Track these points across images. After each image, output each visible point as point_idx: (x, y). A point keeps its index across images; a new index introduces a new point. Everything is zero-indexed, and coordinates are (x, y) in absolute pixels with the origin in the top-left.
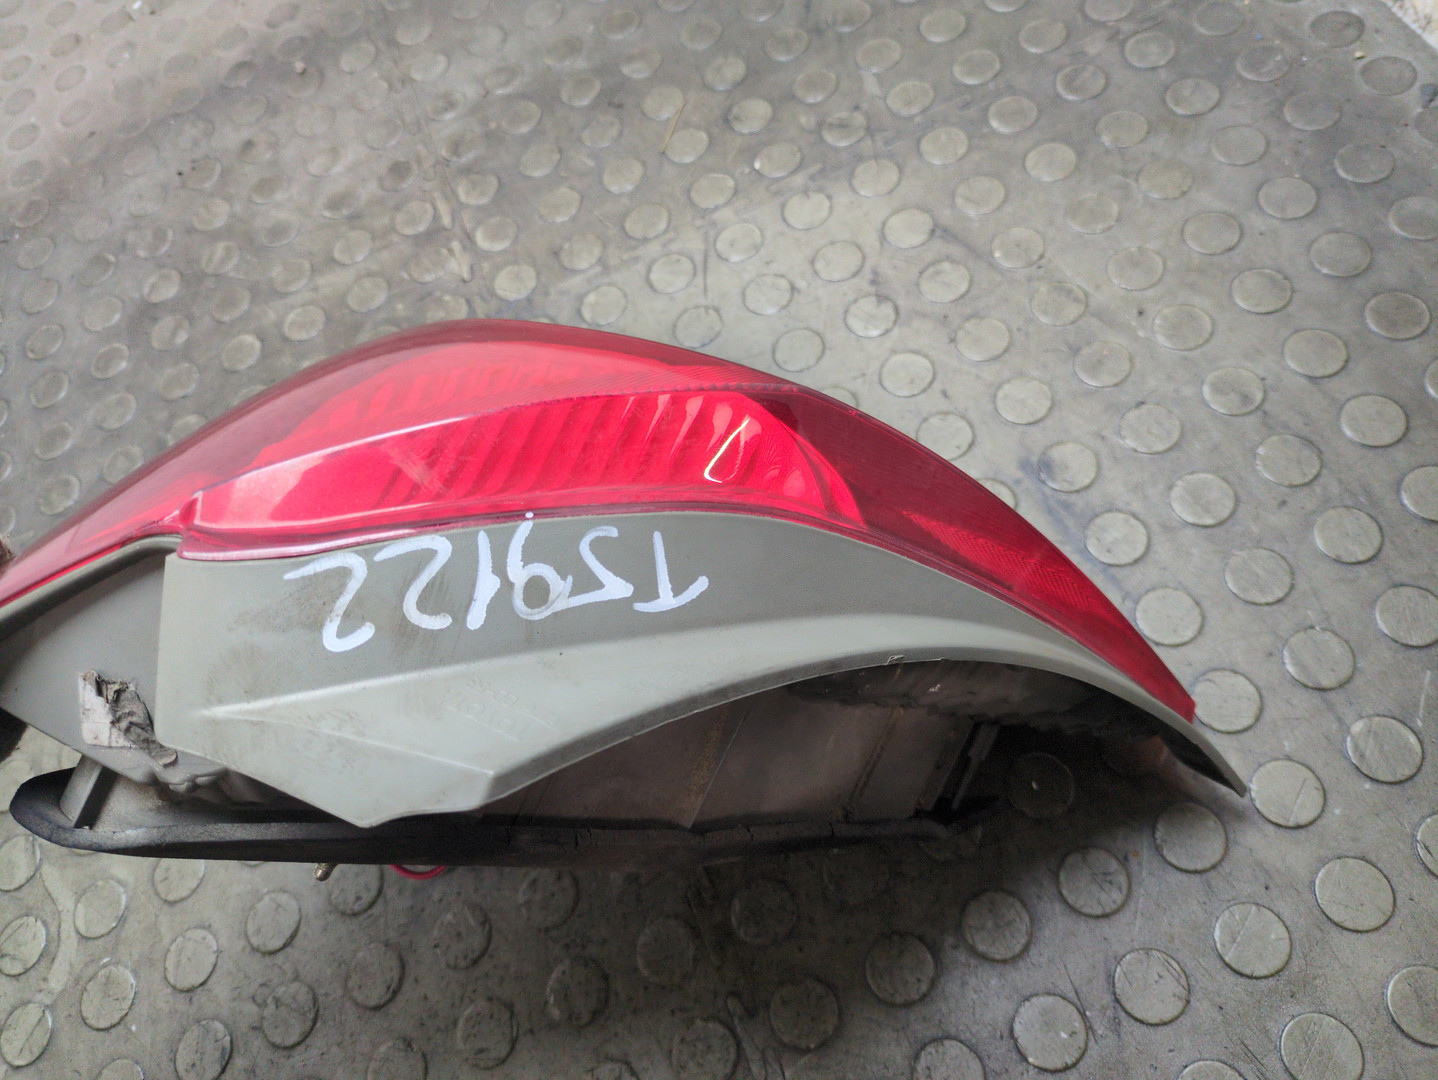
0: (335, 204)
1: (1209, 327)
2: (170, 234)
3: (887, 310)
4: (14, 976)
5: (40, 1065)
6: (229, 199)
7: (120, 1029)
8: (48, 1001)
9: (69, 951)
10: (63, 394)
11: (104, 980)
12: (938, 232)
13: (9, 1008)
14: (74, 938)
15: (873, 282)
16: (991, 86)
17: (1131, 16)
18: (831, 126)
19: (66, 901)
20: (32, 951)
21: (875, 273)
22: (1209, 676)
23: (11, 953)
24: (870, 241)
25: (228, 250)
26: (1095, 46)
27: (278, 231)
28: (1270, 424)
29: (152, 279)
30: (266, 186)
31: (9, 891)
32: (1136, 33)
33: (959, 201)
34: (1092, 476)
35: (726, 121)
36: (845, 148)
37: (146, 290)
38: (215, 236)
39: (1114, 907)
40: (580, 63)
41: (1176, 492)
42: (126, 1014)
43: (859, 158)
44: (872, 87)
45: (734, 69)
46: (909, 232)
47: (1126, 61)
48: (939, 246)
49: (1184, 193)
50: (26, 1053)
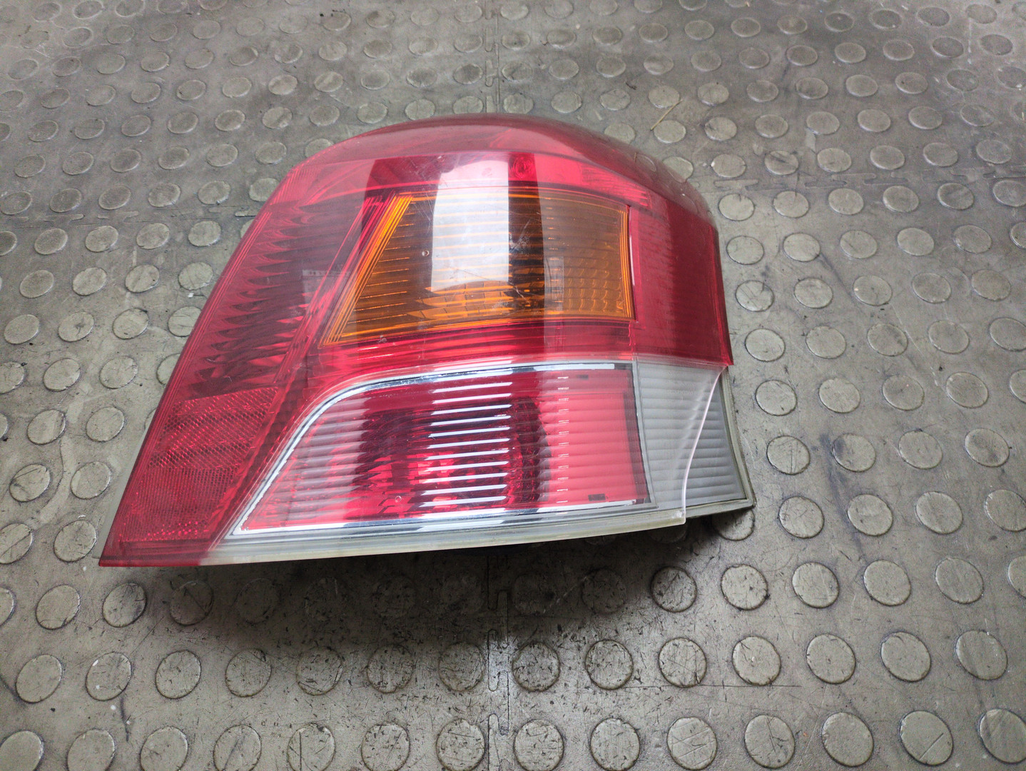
0: (419, 77)
1: (985, 398)
2: (301, 52)
3: (767, 296)
4: (19, 501)
5: (14, 568)
6: (348, 45)
7: (76, 565)
8: (35, 527)
9: (60, 500)
10: (190, 130)
11: (77, 529)
12: (821, 258)
13: (7, 521)
14: (67, 493)
15: (764, 274)
16: (892, 175)
17: (1005, 165)
18: (773, 158)
19: (70, 466)
20: (37, 489)
21: (767, 268)
22: (900, 634)
23: (23, 485)
24: (772, 245)
25: (336, 78)
26: (973, 176)
27: (374, 80)
28: (1003, 479)
29: (278, 78)
30: (376, 46)
31: (36, 444)
32: (1004, 178)
33: (842, 243)
34: (868, 466)
35: (703, 126)
36: (777, 176)
37: (271, 83)
38: (331, 66)
39: (778, 764)
40: (618, 49)
41: (921, 500)
42: (83, 558)
43: (785, 188)
44: (810, 143)
45: (721, 94)
46: (801, 250)
47: (992, 195)
48: (817, 268)
49: (999, 300)
50: (8, 554)
